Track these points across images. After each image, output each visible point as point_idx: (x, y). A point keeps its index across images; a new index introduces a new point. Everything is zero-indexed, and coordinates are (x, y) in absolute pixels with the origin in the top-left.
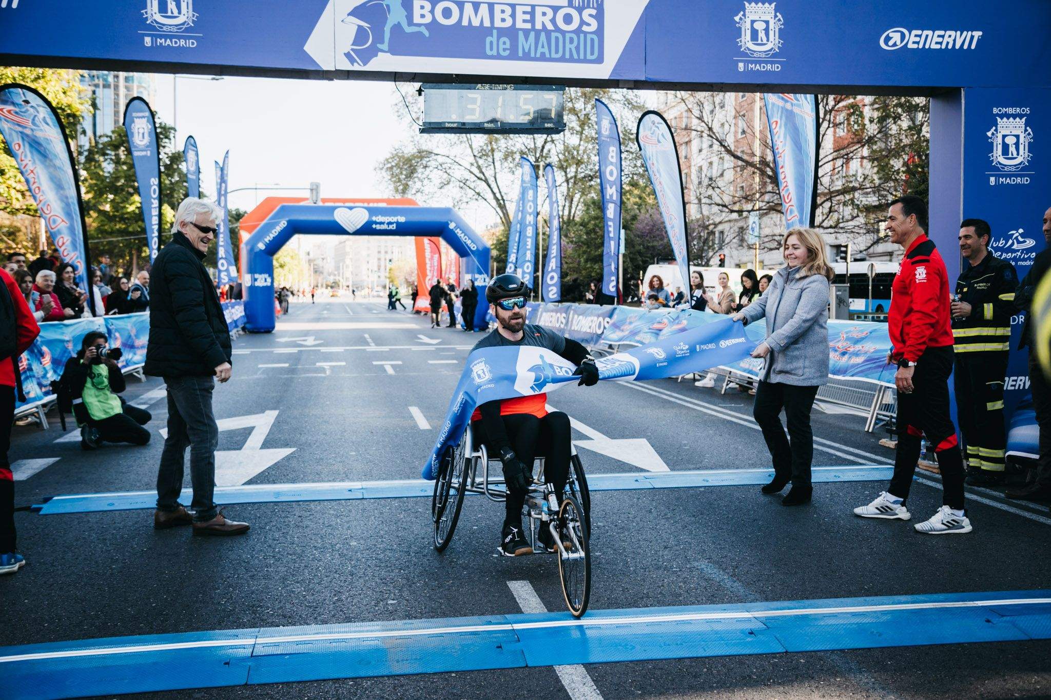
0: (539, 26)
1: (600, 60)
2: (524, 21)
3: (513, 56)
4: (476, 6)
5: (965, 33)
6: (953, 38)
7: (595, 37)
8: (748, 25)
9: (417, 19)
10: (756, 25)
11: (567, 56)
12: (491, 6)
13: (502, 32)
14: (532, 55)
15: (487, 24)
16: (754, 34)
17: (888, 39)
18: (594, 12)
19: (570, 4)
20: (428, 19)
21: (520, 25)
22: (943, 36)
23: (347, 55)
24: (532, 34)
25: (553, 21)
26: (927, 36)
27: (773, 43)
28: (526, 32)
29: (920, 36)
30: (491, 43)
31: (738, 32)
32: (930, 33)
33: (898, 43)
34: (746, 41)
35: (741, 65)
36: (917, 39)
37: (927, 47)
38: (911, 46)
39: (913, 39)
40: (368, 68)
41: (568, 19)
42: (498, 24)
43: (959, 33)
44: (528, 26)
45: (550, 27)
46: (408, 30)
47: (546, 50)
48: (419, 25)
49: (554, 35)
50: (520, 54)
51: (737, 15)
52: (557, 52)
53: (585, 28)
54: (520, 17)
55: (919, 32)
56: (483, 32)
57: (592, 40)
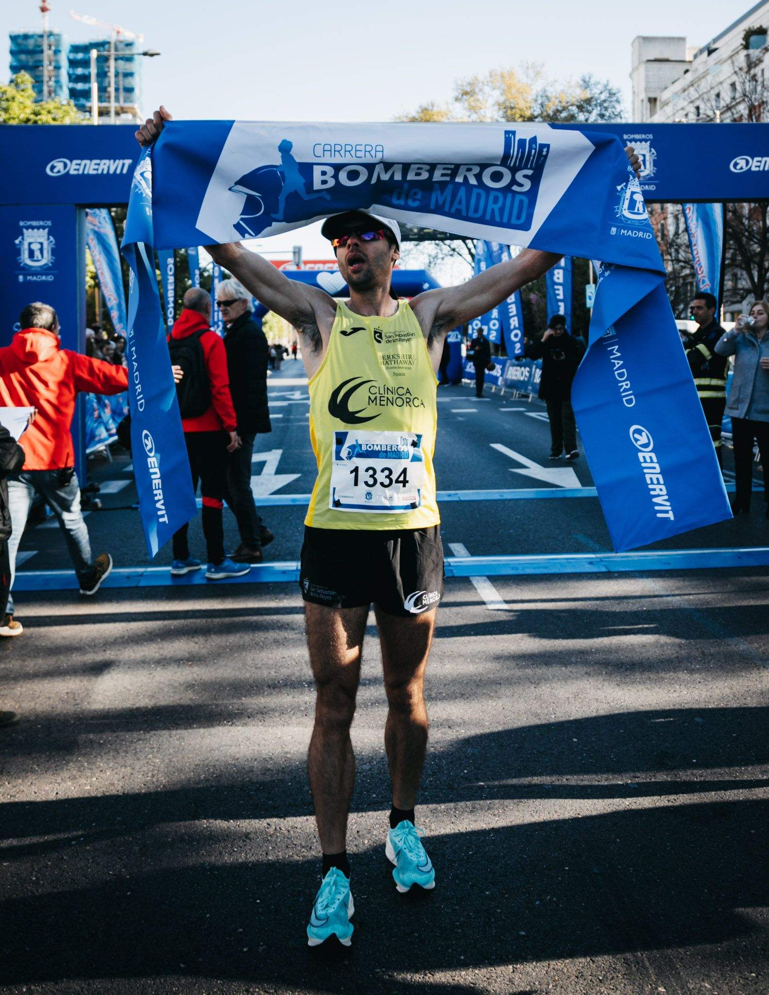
17: (736, 165)
26: (767, 162)
29: (761, 162)
32: (768, 159)
33: (745, 166)
36: (759, 164)
37: (767, 169)
38: (754, 169)
39: (755, 163)
55: (760, 159)
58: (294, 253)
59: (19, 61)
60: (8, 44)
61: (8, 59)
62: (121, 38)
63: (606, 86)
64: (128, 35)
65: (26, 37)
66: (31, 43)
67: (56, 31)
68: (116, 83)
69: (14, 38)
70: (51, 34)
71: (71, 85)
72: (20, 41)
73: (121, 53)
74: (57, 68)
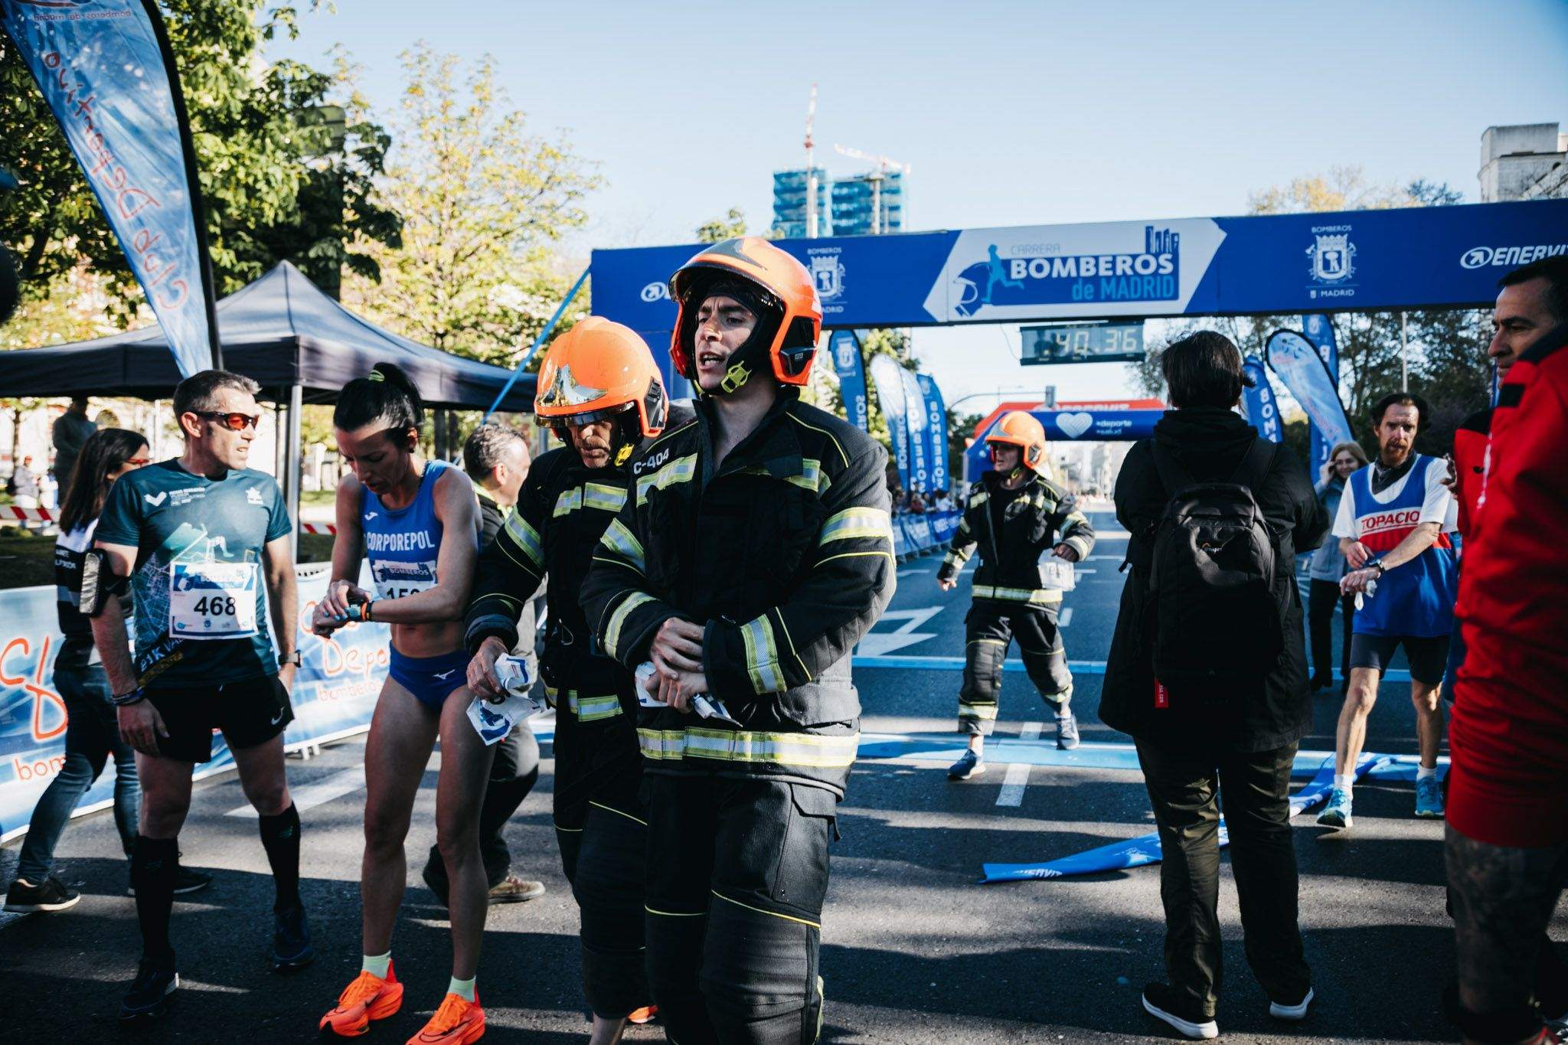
0: (1119, 272)
1: (1175, 297)
2: (1107, 269)
3: (1097, 299)
4: (1064, 260)
5: (1558, 247)
6: (1544, 251)
7: (1171, 279)
8: (1320, 256)
9: (1014, 276)
10: (1328, 256)
11: (1145, 295)
12: (1077, 260)
13: (1086, 280)
14: (1114, 297)
15: (1074, 274)
16: (1326, 265)
17: (1469, 259)
18: (1169, 256)
19: (1148, 252)
20: (1024, 274)
21: (1103, 272)
22: (1532, 252)
23: (958, 309)
24: (1113, 282)
25: (1132, 267)
26: (1514, 253)
27: (1345, 270)
28: (1108, 278)
29: (1506, 253)
30: (1077, 291)
31: (1310, 263)
32: (1517, 250)
33: (1481, 260)
34: (1318, 271)
35: (1313, 294)
36: (1503, 256)
37: (1514, 262)
38: (1495, 263)
39: (1498, 256)
40: (975, 317)
41: (1146, 264)
42: (1083, 273)
43: (1551, 247)
44: (1110, 273)
45: (1129, 272)
46: (1007, 284)
47: (1126, 292)
48: (1015, 280)
49: (1132, 280)
50: (1103, 297)
51: (1308, 247)
52: (1136, 292)
53: (1162, 271)
54: (1103, 266)
55: (1505, 250)
56: (1070, 281)
57: (1168, 282)
58: (1047, 393)
59: (783, 200)
60: (771, 184)
61: (771, 199)
62: (888, 170)
63: (1442, 191)
64: (894, 167)
65: (790, 175)
66: (795, 182)
67: (820, 167)
68: (882, 218)
69: (777, 177)
70: (815, 171)
71: (836, 222)
72: (784, 180)
73: (887, 186)
74: (821, 205)
